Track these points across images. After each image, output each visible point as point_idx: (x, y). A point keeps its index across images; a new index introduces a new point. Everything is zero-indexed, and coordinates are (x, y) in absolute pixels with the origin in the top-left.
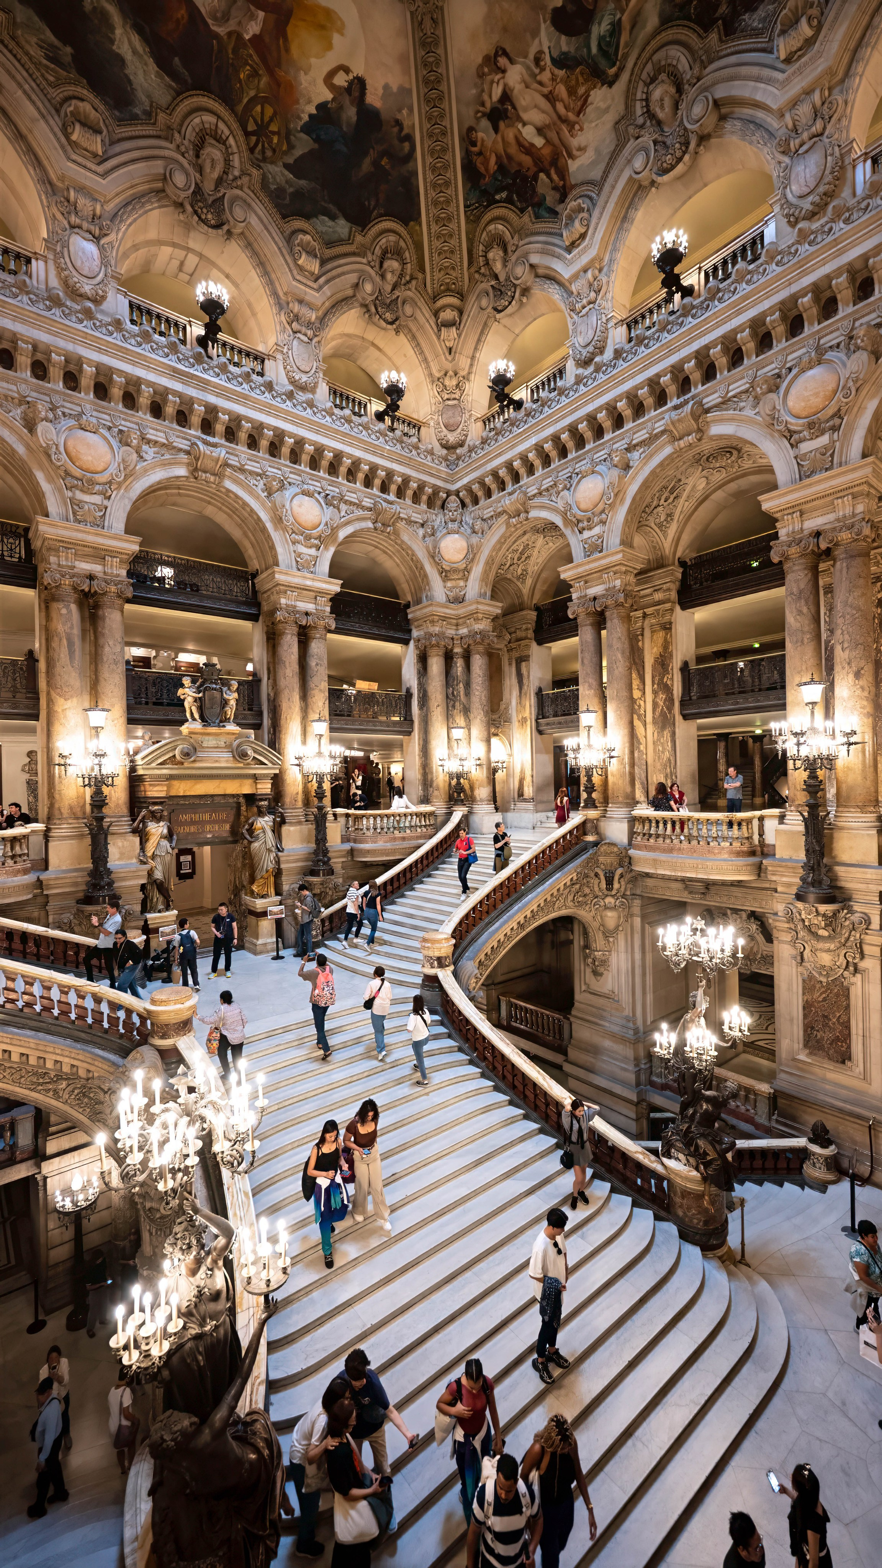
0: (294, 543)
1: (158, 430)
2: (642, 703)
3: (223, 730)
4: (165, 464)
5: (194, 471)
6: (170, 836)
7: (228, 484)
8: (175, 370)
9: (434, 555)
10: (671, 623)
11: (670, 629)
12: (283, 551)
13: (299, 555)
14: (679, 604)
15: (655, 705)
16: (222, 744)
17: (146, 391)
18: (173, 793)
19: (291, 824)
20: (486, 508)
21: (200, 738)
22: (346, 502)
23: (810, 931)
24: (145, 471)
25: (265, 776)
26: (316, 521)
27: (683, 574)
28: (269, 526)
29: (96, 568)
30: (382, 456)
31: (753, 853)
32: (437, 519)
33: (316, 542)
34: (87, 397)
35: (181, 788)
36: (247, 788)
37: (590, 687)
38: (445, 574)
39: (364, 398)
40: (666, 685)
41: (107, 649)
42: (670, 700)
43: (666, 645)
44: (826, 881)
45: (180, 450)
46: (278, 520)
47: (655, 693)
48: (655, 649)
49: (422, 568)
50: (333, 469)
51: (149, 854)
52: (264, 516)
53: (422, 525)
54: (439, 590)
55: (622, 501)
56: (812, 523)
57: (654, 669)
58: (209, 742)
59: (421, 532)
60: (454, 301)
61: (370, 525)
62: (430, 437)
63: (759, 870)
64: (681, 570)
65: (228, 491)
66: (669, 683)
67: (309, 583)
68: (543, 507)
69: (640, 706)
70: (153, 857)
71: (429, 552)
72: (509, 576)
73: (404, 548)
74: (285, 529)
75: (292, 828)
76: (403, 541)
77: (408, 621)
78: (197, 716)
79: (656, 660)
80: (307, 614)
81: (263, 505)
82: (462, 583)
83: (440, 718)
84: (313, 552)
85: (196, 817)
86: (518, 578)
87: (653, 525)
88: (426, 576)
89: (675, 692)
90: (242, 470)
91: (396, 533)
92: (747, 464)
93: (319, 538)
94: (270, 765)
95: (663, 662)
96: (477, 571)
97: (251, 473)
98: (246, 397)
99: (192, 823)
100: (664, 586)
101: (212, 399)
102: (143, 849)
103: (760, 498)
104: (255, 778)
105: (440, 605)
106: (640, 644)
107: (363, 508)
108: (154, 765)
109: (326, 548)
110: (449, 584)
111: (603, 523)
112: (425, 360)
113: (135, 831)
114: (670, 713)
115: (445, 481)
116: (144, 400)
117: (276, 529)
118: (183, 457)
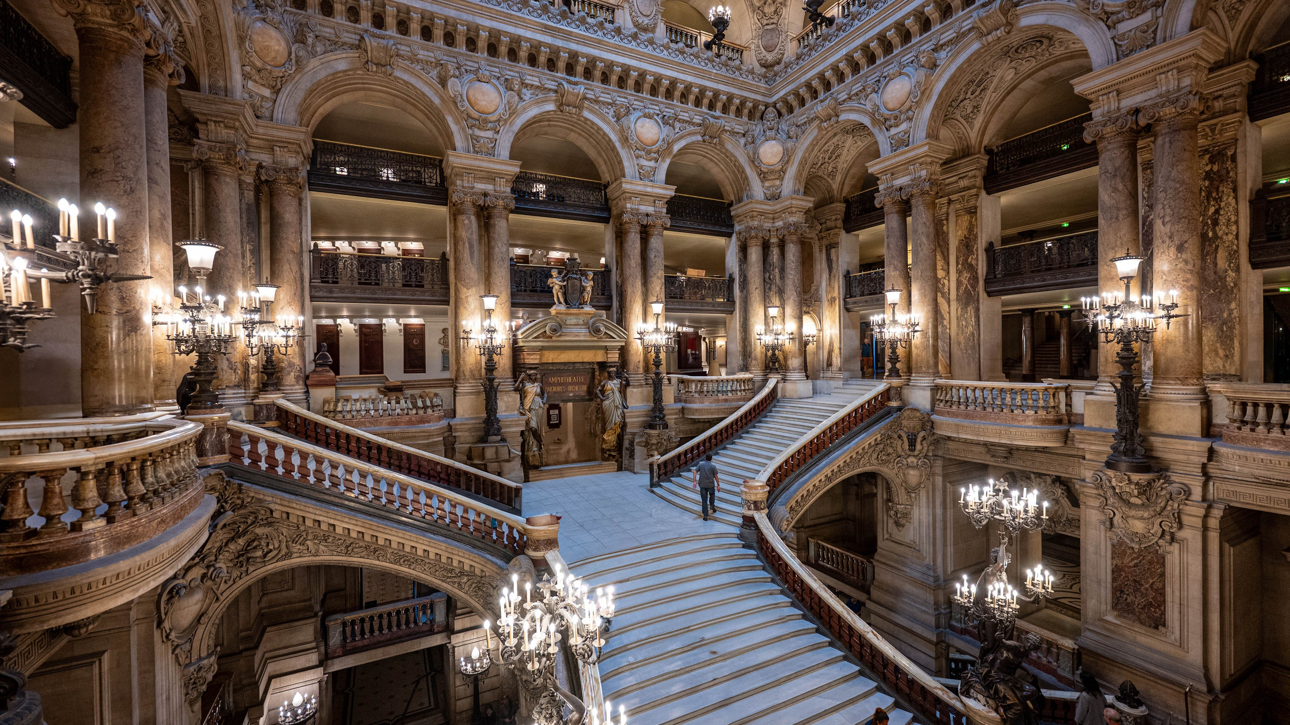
0: (637, 158)
2: (946, 282)
3: (582, 311)
5: (560, 105)
6: (542, 394)
7: (586, 114)
9: (754, 160)
10: (976, 208)
11: (976, 213)
12: (629, 165)
13: (641, 167)
14: (985, 189)
15: (959, 283)
16: (581, 322)
18: (544, 361)
19: (634, 386)
20: (800, 115)
21: (564, 317)
22: (679, 121)
23: (1121, 498)
25: (613, 348)
26: (655, 138)
27: (989, 161)
28: (618, 145)
29: (489, 187)
30: (710, 79)
31: (1059, 422)
32: (757, 128)
33: (656, 155)
35: (551, 357)
36: (600, 357)
37: (896, 269)
38: (763, 176)
39: (694, 32)
40: (971, 266)
42: (974, 279)
43: (971, 229)
44: (1140, 450)
45: (550, 90)
46: (625, 140)
47: (959, 272)
48: (960, 232)
49: (743, 172)
50: (669, 94)
51: (527, 408)
52: (614, 137)
53: (744, 135)
54: (758, 189)
55: (929, 98)
56: (1128, 103)
57: (958, 250)
58: (572, 320)
59: (743, 141)
61: (700, 138)
62: (751, 59)
63: (1066, 437)
64: (987, 157)
65: (587, 119)
66: (973, 262)
67: (649, 189)
68: (852, 110)
69: (944, 285)
70: (530, 410)
71: (749, 157)
72: (820, 174)
73: (728, 155)
74: (630, 147)
75: (635, 390)
76: (727, 150)
77: (731, 218)
78: (562, 300)
79: (961, 241)
80: (647, 215)
81: (613, 129)
82: (778, 183)
84: (652, 164)
85: (562, 380)
86: (829, 175)
87: (959, 117)
88: (746, 178)
89: (980, 271)
90: (597, 101)
91: (721, 144)
92: (1058, 51)
93: (657, 152)
94: (618, 339)
95: (967, 245)
96: (792, 171)
97: (604, 103)
98: (600, 42)
99: (560, 384)
100: (970, 174)
102: (522, 404)
103: (1071, 82)
104: (606, 349)
105: (758, 202)
106: (945, 228)
107: (693, 124)
108: (530, 338)
109: (663, 160)
110: (767, 184)
111: (910, 119)
113: (516, 390)
114: (974, 290)
115: (764, 95)
117: (623, 147)
118: (552, 95)
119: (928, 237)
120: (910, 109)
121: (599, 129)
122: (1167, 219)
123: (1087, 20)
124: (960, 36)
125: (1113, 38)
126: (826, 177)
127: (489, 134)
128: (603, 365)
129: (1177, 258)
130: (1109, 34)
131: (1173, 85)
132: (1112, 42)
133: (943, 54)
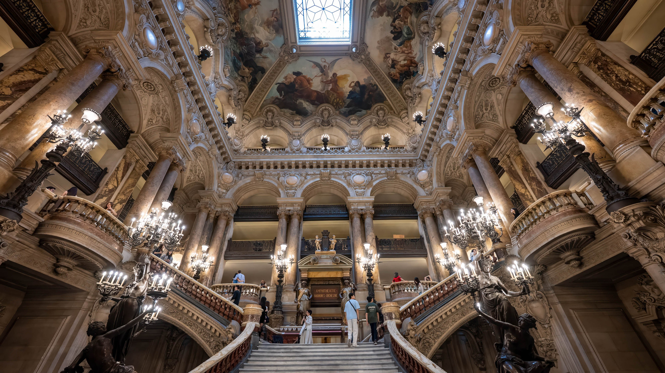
0: (355, 189)
1: (311, 171)
2: (527, 193)
3: (329, 252)
4: (313, 179)
5: (321, 178)
6: (308, 295)
7: (332, 179)
8: (315, 156)
9: (416, 181)
10: (520, 151)
11: (521, 153)
13: (357, 192)
14: (520, 142)
15: (533, 189)
16: (329, 257)
17: (307, 163)
18: (310, 277)
19: (359, 291)
21: (320, 255)
22: (375, 174)
24: (307, 182)
25: (346, 269)
26: (363, 181)
28: (346, 187)
30: (385, 157)
32: (415, 169)
33: (364, 187)
34: (293, 169)
35: (313, 275)
36: (339, 275)
38: (423, 186)
39: (379, 146)
40: (533, 178)
41: (292, 230)
42: (539, 183)
43: (523, 162)
45: (317, 174)
46: (349, 184)
47: (530, 184)
48: (520, 166)
49: (413, 187)
50: (368, 166)
51: (299, 299)
52: (345, 185)
53: (409, 173)
54: (422, 192)
57: (523, 174)
58: (324, 257)
59: (409, 175)
60: (405, 111)
61: (386, 178)
62: (408, 148)
64: (514, 130)
65: (333, 181)
66: (533, 176)
67: (361, 199)
68: (443, 142)
69: (527, 195)
70: (300, 301)
71: (413, 181)
72: (453, 178)
73: (404, 183)
74: (351, 186)
75: (360, 292)
76: (402, 180)
78: (320, 248)
79: (522, 170)
80: (362, 210)
81: (344, 182)
82: (431, 187)
83: (435, 242)
84: (362, 190)
86: (459, 177)
87: (487, 121)
88: (415, 190)
89: (539, 178)
90: (336, 174)
91: (398, 179)
93: (365, 185)
94: (348, 264)
95: (526, 169)
97: (340, 174)
98: (335, 155)
99: (321, 293)
100: (509, 140)
101: (325, 159)
102: (297, 297)
104: (342, 270)
107: (382, 174)
108: (303, 265)
109: (368, 188)
110: (426, 189)
111: (458, 129)
112: (401, 130)
113: (295, 290)
114: (542, 189)
115: (413, 157)
116: (307, 166)
117: (349, 187)
118: (319, 176)
119: (485, 167)
120: (456, 126)
121: (339, 183)
122: (556, 85)
123: (489, 57)
124: (459, 93)
125: (497, 54)
126: (458, 179)
127: (293, 191)
128: (343, 279)
129: (572, 95)
130: (495, 54)
131: (523, 48)
132: (498, 55)
133: (458, 102)
